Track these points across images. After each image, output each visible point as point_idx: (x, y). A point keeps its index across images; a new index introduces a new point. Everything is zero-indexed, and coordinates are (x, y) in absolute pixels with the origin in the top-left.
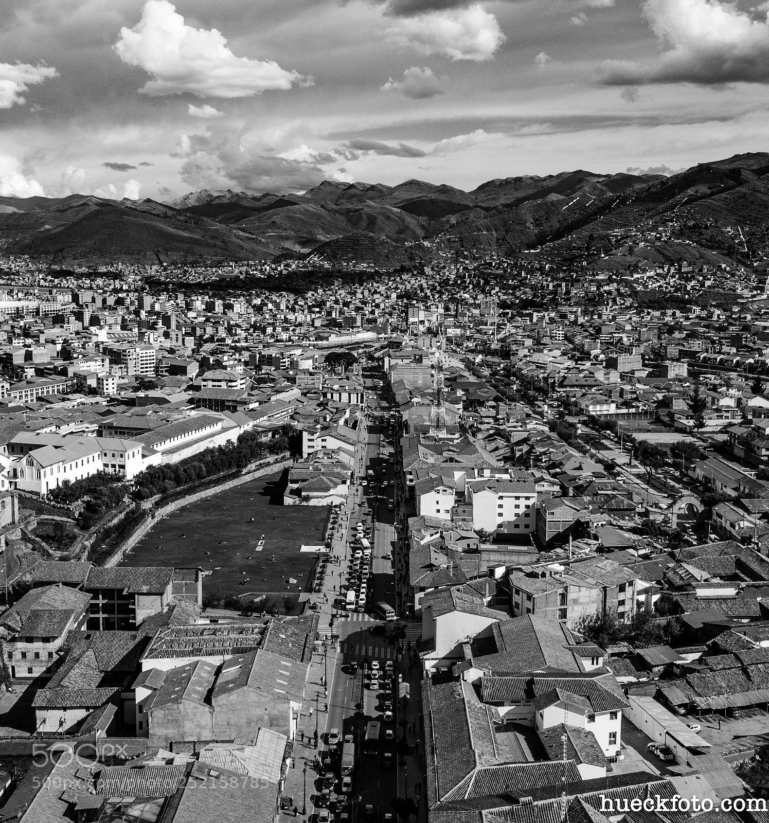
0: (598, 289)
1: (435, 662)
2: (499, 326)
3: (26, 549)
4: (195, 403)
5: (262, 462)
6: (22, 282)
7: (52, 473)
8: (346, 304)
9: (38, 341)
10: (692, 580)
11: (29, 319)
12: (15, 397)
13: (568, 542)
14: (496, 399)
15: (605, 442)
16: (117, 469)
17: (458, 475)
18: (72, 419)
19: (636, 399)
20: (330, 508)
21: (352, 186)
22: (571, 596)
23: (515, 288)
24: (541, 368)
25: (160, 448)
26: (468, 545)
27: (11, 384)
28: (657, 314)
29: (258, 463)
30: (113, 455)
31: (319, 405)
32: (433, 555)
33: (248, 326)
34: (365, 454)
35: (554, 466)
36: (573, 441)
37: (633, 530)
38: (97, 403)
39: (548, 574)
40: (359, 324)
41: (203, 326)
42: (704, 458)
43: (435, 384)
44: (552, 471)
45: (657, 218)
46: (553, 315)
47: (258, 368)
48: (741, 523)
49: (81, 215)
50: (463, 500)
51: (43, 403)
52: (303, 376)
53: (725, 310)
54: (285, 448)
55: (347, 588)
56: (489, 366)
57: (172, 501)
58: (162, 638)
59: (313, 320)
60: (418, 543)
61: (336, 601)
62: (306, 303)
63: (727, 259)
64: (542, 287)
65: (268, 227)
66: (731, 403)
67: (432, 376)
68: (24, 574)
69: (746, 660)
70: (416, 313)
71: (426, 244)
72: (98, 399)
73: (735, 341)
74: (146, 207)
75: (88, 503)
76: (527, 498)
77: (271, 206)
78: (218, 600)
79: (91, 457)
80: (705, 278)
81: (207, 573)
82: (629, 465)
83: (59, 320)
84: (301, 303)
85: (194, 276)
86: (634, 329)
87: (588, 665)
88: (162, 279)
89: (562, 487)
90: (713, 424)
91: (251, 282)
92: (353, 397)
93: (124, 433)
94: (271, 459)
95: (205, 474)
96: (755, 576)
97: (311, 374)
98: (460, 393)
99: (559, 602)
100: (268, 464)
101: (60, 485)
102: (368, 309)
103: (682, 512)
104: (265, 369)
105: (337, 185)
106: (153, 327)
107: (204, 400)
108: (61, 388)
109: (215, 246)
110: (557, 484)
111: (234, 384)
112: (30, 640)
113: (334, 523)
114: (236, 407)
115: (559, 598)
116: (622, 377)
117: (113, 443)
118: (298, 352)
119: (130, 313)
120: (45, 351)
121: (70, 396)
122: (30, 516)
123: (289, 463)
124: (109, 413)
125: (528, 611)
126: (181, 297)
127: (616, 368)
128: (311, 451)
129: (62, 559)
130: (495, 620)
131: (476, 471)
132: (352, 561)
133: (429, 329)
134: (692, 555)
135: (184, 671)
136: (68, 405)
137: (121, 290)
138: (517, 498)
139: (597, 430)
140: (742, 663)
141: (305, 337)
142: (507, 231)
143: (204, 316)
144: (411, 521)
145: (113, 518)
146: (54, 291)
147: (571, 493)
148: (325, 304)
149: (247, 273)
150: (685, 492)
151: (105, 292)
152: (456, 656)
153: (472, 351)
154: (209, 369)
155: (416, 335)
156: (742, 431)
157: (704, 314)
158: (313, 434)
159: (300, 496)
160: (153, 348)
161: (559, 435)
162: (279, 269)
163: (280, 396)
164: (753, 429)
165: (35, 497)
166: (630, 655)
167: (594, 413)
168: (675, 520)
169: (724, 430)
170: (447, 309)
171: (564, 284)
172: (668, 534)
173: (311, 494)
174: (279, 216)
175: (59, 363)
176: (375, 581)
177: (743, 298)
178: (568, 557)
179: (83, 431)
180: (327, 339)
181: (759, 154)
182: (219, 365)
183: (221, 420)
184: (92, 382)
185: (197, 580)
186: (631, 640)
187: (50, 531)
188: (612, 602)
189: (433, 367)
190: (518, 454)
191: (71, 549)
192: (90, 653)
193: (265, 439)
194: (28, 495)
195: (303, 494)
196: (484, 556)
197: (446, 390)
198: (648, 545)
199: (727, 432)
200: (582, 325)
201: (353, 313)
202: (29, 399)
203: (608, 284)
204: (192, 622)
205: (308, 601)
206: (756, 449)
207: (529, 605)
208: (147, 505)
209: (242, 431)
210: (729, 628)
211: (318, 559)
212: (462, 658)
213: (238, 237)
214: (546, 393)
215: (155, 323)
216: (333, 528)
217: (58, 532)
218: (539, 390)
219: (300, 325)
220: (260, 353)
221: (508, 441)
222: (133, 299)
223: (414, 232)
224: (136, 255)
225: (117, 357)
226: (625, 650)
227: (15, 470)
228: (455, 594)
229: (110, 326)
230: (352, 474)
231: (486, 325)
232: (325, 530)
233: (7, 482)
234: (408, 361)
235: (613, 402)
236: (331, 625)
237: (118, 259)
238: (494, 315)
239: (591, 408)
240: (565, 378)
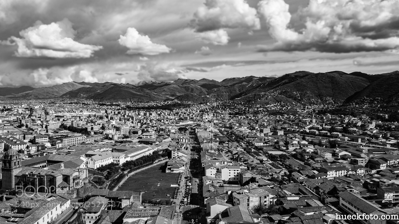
0: (257, 109)
1: (211, 219)
2: (229, 120)
3: (90, 185)
4: (140, 142)
5: (159, 160)
6: (91, 107)
7: (98, 163)
8: (185, 113)
9: (95, 124)
10: (286, 195)
11: (93, 118)
12: (88, 140)
13: (250, 184)
14: (228, 141)
15: (260, 154)
16: (117, 162)
17: (217, 164)
18: (104, 147)
19: (269, 141)
20: (179, 174)
21: (187, 80)
22: (250, 200)
23: (233, 109)
24: (241, 132)
25: (130, 155)
26: (220, 185)
27: (87, 137)
28: (275, 117)
29: (158, 160)
30: (116, 158)
31: (176, 143)
32: (210, 188)
33: (156, 120)
34: (189, 157)
35: (245, 161)
36: (251, 153)
37: (268, 180)
38: (112, 142)
39: (244, 193)
40: (188, 119)
41: (143, 120)
42: (289, 158)
43: (210, 137)
44: (245, 162)
45: (274, 89)
46: (244, 117)
47: (159, 132)
48: (300, 178)
49: (109, 88)
50: (219, 171)
51: (96, 142)
52: (172, 134)
53: (294, 116)
54: (166, 156)
55: (184, 197)
56: (226, 131)
57: (133, 171)
58: (129, 212)
59: (175, 118)
60: (205, 184)
61: (181, 201)
62: (173, 113)
63: (294, 101)
64: (241, 109)
65: (162, 91)
66: (297, 142)
67: (210, 134)
68: (89, 193)
69: (302, 219)
70: (205, 116)
71: (208, 96)
72: (112, 141)
73: (297, 125)
74: (127, 86)
75: (108, 172)
76: (238, 170)
77: (163, 86)
78: (146, 201)
79: (109, 158)
80: (288, 107)
81: (143, 193)
82: (267, 161)
83: (101, 118)
84: (172, 113)
85: (141, 105)
86: (268, 121)
87: (256, 221)
88: (132, 106)
89: (248, 167)
90: (291, 149)
91: (157, 107)
92: (187, 140)
93: (119, 151)
94: (162, 159)
95: (143, 163)
96: (304, 194)
97: (174, 134)
98: (218, 139)
99: (247, 201)
100: (161, 160)
101: (100, 166)
102: (191, 115)
103: (283, 174)
104: (161, 132)
105: (182, 80)
106: (128, 120)
107: (143, 141)
108: (101, 138)
109: (147, 97)
110: (246, 166)
111: (152, 137)
112: (90, 213)
113: (181, 178)
114: (152, 143)
115: (247, 200)
116: (265, 135)
117: (116, 154)
118: (171, 127)
119: (122, 116)
120: (97, 127)
121: (104, 140)
122: (91, 175)
123: (168, 160)
124: (115, 145)
125: (238, 204)
126: (137, 111)
127: (263, 132)
128: (174, 156)
129: (100, 188)
130: (228, 207)
131: (223, 162)
132: (186, 189)
133: (209, 120)
134: (286, 187)
135: (136, 222)
136: (103, 143)
137: (119, 109)
138: (235, 170)
139: (258, 151)
140: (301, 220)
141: (173, 123)
142: (231, 93)
143: (143, 117)
144: (203, 177)
145: (116, 176)
146: (100, 110)
147: (250, 169)
148: (179, 113)
149: (156, 104)
150: (284, 169)
151: (115, 110)
152: (217, 218)
153: (221, 127)
154: (145, 132)
155: (205, 122)
156: (300, 151)
157: (288, 117)
158: (175, 151)
159: (171, 170)
160: (128, 126)
161: (247, 152)
162: (165, 103)
163: (165, 140)
164: (303, 150)
165: (93, 170)
166: (268, 217)
167: (257, 145)
168: (281, 177)
169: (294, 150)
170: (214, 115)
171: (247, 108)
172: (279, 181)
173: (174, 169)
174: (166, 88)
175: (101, 130)
176: (193, 195)
177: (299, 112)
178: (249, 188)
179: (108, 151)
180: (179, 123)
181: (303, 71)
182: (148, 131)
183: (148, 147)
184: (110, 136)
185: (140, 195)
186: (268, 213)
187: (97, 180)
188: (262, 201)
189: (210, 132)
190: (235, 157)
191: (103, 185)
192: (108, 217)
193: (161, 153)
194: (91, 169)
195: (172, 169)
196: (225, 188)
197: (214, 138)
198: (273, 184)
199: (295, 151)
200: (253, 120)
201: (187, 116)
202: (92, 141)
203: (260, 108)
204: (138, 207)
205: (173, 201)
206: (304, 156)
207: (238, 202)
208: (126, 172)
209: (154, 151)
210: (297, 209)
211: (176, 189)
212: (218, 218)
213: (154, 94)
214: (243, 139)
215: (129, 119)
216: (180, 180)
217: (99, 180)
218: (241, 138)
219: (171, 119)
220: (159, 128)
221: (232, 153)
222: (123, 112)
223: (204, 93)
224: (124, 99)
225: (118, 129)
226: (267, 216)
227: (87, 162)
228: (216, 199)
229: (116, 120)
230: (186, 163)
231: (225, 119)
232: (178, 180)
233: (85, 165)
234: (202, 130)
235: (262, 142)
236: (180, 208)
237: (119, 100)
238: (227, 117)
239: (256, 144)
240: (248, 135)
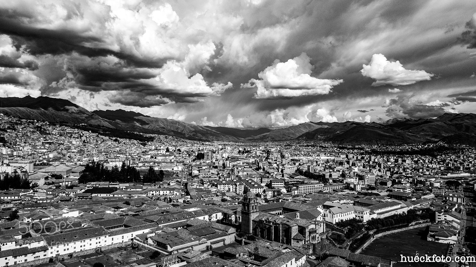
3: (327, 242)
4: (390, 196)
5: (417, 222)
6: (329, 151)
7: (337, 217)
9: (334, 171)
11: (331, 163)
12: (326, 189)
16: (360, 218)
18: (345, 198)
20: (449, 245)
21: (458, 114)
25: (377, 212)
27: (325, 185)
29: (416, 222)
30: (359, 213)
33: (412, 169)
34: (465, 224)
38: (354, 193)
40: (461, 169)
41: (393, 168)
47: (416, 185)
49: (350, 128)
51: (335, 192)
52: (435, 189)
54: (428, 218)
57: (381, 233)
59: (440, 167)
62: (437, 160)
65: (421, 131)
68: (327, 251)
72: (354, 192)
74: (373, 125)
75: (349, 229)
77: (422, 123)
79: (351, 212)
81: (394, 262)
83: (341, 164)
84: (435, 160)
85: (390, 149)
88: (378, 150)
91: (413, 152)
92: (459, 200)
93: (363, 205)
94: (421, 221)
95: (394, 224)
97: (439, 189)
100: (420, 223)
101: (340, 221)
102: (466, 164)
104: (419, 185)
105: (451, 114)
106: (374, 167)
107: (394, 196)
108: (341, 187)
111: (406, 190)
113: (450, 251)
114: (407, 199)
117: (359, 208)
118: (434, 179)
119: (366, 162)
120: (336, 174)
121: (344, 190)
122: (329, 231)
123: (430, 224)
124: (357, 197)
126: (385, 157)
128: (440, 220)
129: (339, 248)
136: (344, 193)
137: (363, 154)
141: (437, 174)
143: (394, 164)
145: (358, 236)
146: (340, 154)
148: (446, 161)
149: (412, 148)
151: (357, 155)
154: (396, 184)
158: (440, 213)
159: (434, 238)
160: (374, 175)
162: (425, 147)
163: (425, 197)
165: (331, 225)
173: (440, 238)
174: (425, 127)
175: (341, 178)
179: (348, 203)
180: (447, 175)
182: (400, 182)
183: (401, 204)
184: (352, 186)
185: (390, 264)
187: (336, 237)
191: (343, 245)
193: (419, 213)
194: (329, 223)
195: (436, 237)
201: (459, 165)
202: (330, 190)
208: (371, 233)
209: (409, 209)
213: (408, 135)
215: (376, 166)
217: (339, 238)
219: (434, 169)
220: (417, 179)
222: (367, 157)
224: (369, 142)
225: (361, 178)
227: (325, 214)
229: (359, 166)
230: (459, 232)
233: (322, 218)
237: (362, 143)
